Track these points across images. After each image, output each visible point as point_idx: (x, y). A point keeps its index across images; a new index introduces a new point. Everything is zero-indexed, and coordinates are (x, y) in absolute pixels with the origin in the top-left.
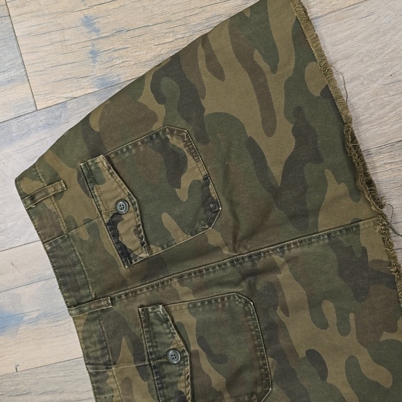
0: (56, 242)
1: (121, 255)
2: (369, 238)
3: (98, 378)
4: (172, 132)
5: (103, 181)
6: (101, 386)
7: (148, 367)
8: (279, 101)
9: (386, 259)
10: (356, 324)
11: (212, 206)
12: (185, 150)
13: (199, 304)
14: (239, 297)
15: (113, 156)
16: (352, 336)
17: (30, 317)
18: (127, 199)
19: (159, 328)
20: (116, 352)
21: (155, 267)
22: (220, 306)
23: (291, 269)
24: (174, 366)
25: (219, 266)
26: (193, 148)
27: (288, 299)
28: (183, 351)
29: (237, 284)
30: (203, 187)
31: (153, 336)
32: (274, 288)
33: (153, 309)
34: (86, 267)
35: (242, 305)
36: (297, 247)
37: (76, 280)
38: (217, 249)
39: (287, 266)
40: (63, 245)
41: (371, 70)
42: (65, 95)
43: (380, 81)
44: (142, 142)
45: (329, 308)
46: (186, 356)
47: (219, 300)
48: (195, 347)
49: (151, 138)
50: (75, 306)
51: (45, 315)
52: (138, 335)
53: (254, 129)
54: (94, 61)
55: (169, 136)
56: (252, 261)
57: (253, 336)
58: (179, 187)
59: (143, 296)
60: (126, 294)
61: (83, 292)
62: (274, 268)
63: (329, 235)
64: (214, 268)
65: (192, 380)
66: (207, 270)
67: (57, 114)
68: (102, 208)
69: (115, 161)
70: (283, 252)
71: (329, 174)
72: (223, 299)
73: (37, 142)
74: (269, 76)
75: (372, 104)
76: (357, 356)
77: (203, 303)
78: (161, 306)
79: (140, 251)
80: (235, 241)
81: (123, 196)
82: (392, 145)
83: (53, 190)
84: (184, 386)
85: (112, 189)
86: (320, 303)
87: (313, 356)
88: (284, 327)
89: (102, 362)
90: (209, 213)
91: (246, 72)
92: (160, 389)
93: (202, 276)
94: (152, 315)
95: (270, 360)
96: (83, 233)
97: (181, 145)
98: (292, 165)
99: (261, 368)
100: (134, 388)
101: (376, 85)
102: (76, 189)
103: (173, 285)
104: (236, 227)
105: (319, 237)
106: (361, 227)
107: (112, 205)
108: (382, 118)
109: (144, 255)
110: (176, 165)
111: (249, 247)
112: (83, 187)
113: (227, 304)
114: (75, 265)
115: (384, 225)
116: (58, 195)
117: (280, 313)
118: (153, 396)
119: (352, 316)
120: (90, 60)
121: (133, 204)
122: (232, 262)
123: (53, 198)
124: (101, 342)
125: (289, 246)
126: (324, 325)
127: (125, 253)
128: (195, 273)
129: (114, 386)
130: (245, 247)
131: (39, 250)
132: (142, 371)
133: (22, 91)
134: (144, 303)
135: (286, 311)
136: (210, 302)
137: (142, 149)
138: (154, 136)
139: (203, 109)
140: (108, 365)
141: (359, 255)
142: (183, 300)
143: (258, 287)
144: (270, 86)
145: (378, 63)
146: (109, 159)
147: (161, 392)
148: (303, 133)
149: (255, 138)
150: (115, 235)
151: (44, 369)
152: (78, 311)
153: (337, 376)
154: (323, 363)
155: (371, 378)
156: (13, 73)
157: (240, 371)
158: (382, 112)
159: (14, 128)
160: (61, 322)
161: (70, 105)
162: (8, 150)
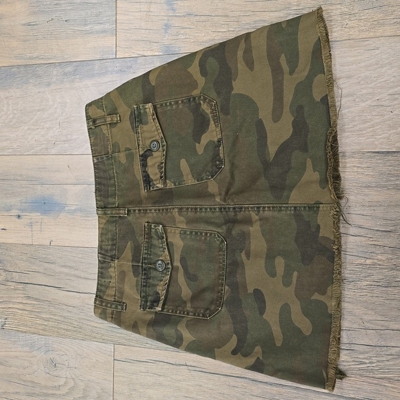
0: (102, 158)
1: (145, 181)
2: (324, 219)
3: (104, 265)
4: (205, 100)
5: (147, 123)
6: (104, 272)
7: (141, 269)
8: (288, 97)
9: (332, 238)
10: (297, 281)
11: (218, 163)
12: (210, 116)
13: (188, 233)
14: (218, 236)
15: (158, 106)
16: (292, 288)
17: (70, 208)
18: (160, 141)
19: (156, 242)
20: (121, 251)
21: (166, 196)
22: (203, 238)
23: (261, 226)
24: (158, 273)
25: (210, 209)
26: (216, 116)
27: (252, 247)
28: (168, 264)
29: (219, 226)
30: (216, 147)
31: (150, 246)
32: (245, 236)
33: (155, 226)
34: (118, 183)
35: (218, 242)
36: (270, 210)
37: (108, 190)
38: (212, 196)
39: (258, 223)
40: (106, 162)
41: (364, 91)
42: (139, 52)
43: (368, 102)
44: (182, 102)
45: (280, 262)
46: (169, 268)
47: (203, 234)
48: (177, 263)
49: (190, 100)
50: (102, 208)
51: (81, 210)
52: (140, 243)
53: (265, 114)
54: (166, 32)
55: (202, 102)
56: (235, 212)
57: (220, 267)
58: (199, 143)
59: (151, 215)
60: (139, 210)
61: (111, 200)
62: (248, 221)
63: (295, 208)
64: (206, 209)
65: (168, 286)
66: (201, 209)
67: (129, 64)
68: (141, 143)
69: (159, 110)
70: (259, 211)
71: (309, 163)
72: (206, 234)
73: (109, 82)
74: (286, 76)
75: (357, 118)
76: (291, 305)
77: (191, 233)
78: (161, 226)
79: (158, 182)
80: (227, 193)
81: (157, 138)
82: (363, 153)
83: (110, 119)
84: (161, 290)
85: (151, 130)
86: (274, 257)
87: (258, 295)
88: (243, 267)
89: (109, 255)
90: (215, 168)
91: (270, 69)
92: (144, 286)
93: (196, 212)
94: (153, 230)
95: (227, 287)
96: (122, 157)
97: (208, 111)
98: (284, 148)
99: (219, 292)
100: (126, 279)
101: (364, 104)
102: (127, 124)
103: (174, 213)
104: (231, 184)
105: (287, 207)
106: (321, 209)
107: (148, 142)
108: (362, 131)
109: (160, 186)
110: (201, 125)
111: (236, 200)
112: (132, 124)
113: (208, 239)
114: (110, 179)
115: (337, 211)
116: (112, 125)
117: (243, 255)
118: (137, 290)
119: (295, 274)
120: (163, 31)
121: (163, 146)
122: (220, 209)
123: (108, 126)
124: (113, 240)
125: (264, 208)
126: (273, 274)
127: (148, 181)
128: (192, 209)
129: (113, 275)
130: (233, 200)
131: (89, 161)
132: (135, 269)
133: (110, 41)
134: (150, 221)
135: (248, 256)
136: (196, 233)
137: (180, 106)
138: (192, 99)
139: (232, 89)
140: (113, 258)
141: (314, 230)
142: (178, 226)
143: (233, 232)
144: (284, 84)
145: (371, 88)
146: (155, 108)
147: (144, 289)
148: (299, 126)
149: (264, 121)
150: (144, 165)
151: (69, 249)
152: (103, 212)
153: (272, 315)
154: (264, 302)
155: (297, 324)
156: (107, 26)
157: (204, 290)
158: (363, 126)
159: (96, 67)
160: (90, 218)
161: (140, 60)
162: (88, 82)
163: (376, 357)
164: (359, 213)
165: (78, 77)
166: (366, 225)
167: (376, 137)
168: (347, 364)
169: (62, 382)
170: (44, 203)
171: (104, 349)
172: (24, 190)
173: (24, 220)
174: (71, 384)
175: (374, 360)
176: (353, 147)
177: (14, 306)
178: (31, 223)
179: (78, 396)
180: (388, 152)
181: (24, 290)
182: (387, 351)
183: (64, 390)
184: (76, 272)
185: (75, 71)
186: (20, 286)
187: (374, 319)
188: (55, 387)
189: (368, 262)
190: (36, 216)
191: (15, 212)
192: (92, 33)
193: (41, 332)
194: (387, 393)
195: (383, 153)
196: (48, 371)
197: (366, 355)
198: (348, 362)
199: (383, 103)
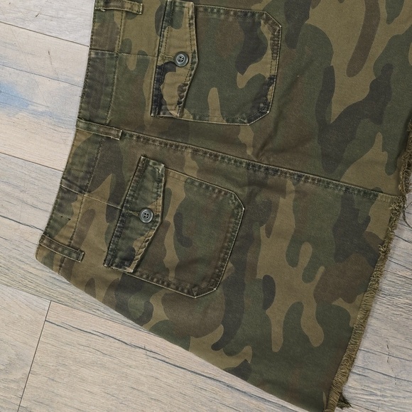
0: (103, 54)
1: (154, 102)
2: (378, 213)
3: (67, 196)
4: (267, 20)
5: (178, 27)
6: (64, 204)
7: (118, 212)
8: (377, 49)
9: (382, 237)
10: (321, 278)
11: (262, 105)
12: (269, 42)
13: (197, 184)
14: (235, 198)
15: (201, 9)
16: (311, 287)
17: (35, 108)
18: (190, 55)
19: (149, 184)
20: (97, 183)
21: (177, 129)
22: (215, 196)
23: (295, 200)
24: (142, 224)
25: (235, 161)
26: (277, 45)
27: (277, 223)
28: (158, 216)
29: (241, 186)
30: (264, 84)
31: (139, 187)
32: (271, 208)
33: (155, 164)
34: (116, 93)
35: (233, 206)
36: (314, 183)
37: (100, 99)
38: (243, 146)
39: (293, 196)
40: (107, 61)
44: (235, 13)
45: (307, 250)
46: (158, 222)
47: (216, 191)
48: (169, 218)
49: (246, 14)
50: (85, 120)
51: (51, 115)
52: (126, 180)
53: (340, 62)
55: (262, 22)
56: (266, 174)
57: (226, 238)
58: (242, 73)
59: (153, 147)
60: (138, 137)
61: (101, 112)
62: (282, 191)
63: (347, 188)
64: (230, 160)
65: (149, 244)
66: (223, 158)
68: (163, 50)
69: (200, 15)
70: (299, 181)
71: (379, 137)
72: (220, 191)
74: (382, 22)
76: (305, 305)
77: (201, 185)
78: (163, 165)
79: (173, 108)
80: (265, 145)
81: (188, 50)
83: (129, 6)
84: (139, 246)
85: (182, 38)
86: (302, 243)
87: (269, 284)
88: (259, 245)
89: (78, 184)
90: (255, 111)
91: (365, 8)
92: (116, 236)
93: (215, 160)
94: (150, 168)
95: (230, 265)
96: (132, 62)
97: (268, 36)
98: (352, 112)
99: (216, 268)
100: (95, 221)
102: (150, 19)
103: (185, 153)
104: (271, 137)
105: (337, 186)
106: (379, 198)
107: (173, 52)
109: (175, 114)
110: (253, 51)
111: (271, 159)
112: (157, 21)
113: (221, 198)
114: (107, 85)
115: (400, 207)
116: (130, 14)
117: (263, 231)
118: (106, 239)
119: (322, 269)
121: (193, 63)
122: (248, 165)
123: (124, 14)
124: (89, 166)
125: (307, 178)
126: (293, 262)
127: (159, 102)
128: (211, 155)
129: (76, 211)
130: (268, 159)
131: (82, 54)
132: (110, 212)
134: (149, 155)
135: (269, 233)
136: (207, 187)
137: (231, 19)
138: (249, 14)
139: (307, 17)
140: (83, 189)
141: (360, 221)
142: (185, 171)
143: (258, 199)
144: (378, 32)
146: (196, 10)
147: (116, 240)
148: (380, 89)
149: (336, 71)
150: (160, 80)
152: (85, 126)
153: (277, 314)
154: (273, 293)
155: (305, 330)
157: (196, 261)
160: (61, 130)
163: (391, 390)
168: (353, 391)
171: (35, 304)
175: (388, 393)
182: (406, 386)
184: (21, 195)
187: (402, 345)
197: (380, 386)
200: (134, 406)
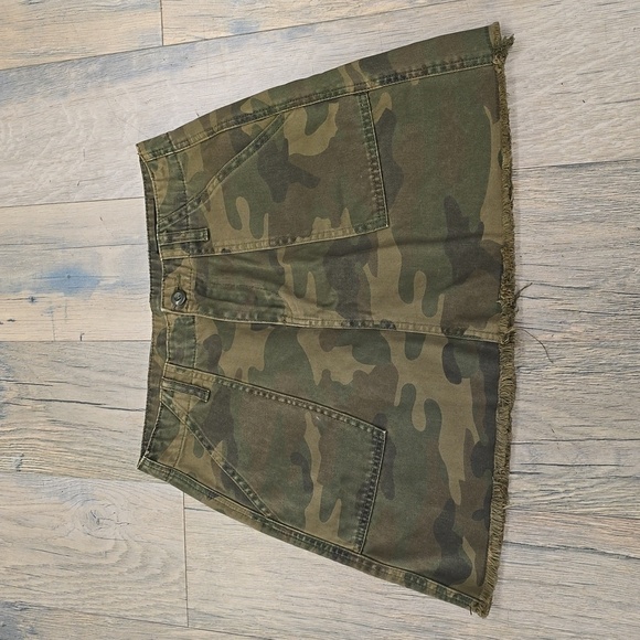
17: (107, 282)
41: (540, 72)
42: (196, 34)
43: (547, 89)
51: (123, 284)
67: (183, 54)
75: (531, 115)
82: (543, 169)
101: (541, 92)
108: (539, 134)
133: (150, 21)
145: (551, 65)
151: (109, 345)
158: (541, 126)
159: (134, 62)
160: (138, 296)
161: (199, 47)
162: (123, 86)
163: (574, 482)
164: (539, 262)
165: (107, 79)
166: (552, 281)
167: (562, 142)
168: (530, 495)
169: (109, 546)
170: (69, 277)
171: (169, 493)
172: (38, 258)
173: (41, 305)
174: (123, 548)
175: (572, 486)
176: (527, 161)
177: (34, 436)
178: (51, 308)
179: (135, 566)
180: (581, 165)
181: (47, 411)
182: (590, 472)
183: (114, 558)
184: (121, 379)
185: (102, 70)
186: (41, 405)
187: (569, 424)
188: (100, 554)
189: (557, 337)
190: (57, 297)
191: (26, 293)
192: (123, 9)
193: (75, 473)
194: (592, 536)
195: (573, 166)
196: (88, 531)
197: (559, 481)
198: (533, 492)
199: (571, 88)
200: (300, 578)
